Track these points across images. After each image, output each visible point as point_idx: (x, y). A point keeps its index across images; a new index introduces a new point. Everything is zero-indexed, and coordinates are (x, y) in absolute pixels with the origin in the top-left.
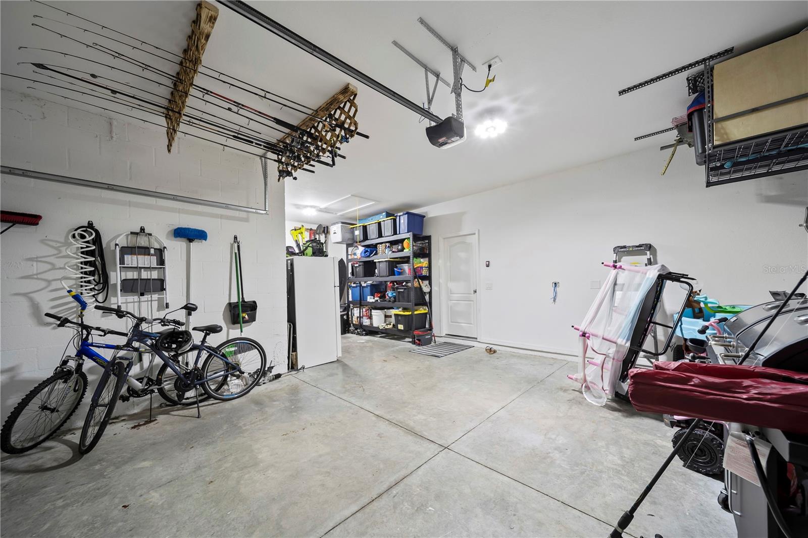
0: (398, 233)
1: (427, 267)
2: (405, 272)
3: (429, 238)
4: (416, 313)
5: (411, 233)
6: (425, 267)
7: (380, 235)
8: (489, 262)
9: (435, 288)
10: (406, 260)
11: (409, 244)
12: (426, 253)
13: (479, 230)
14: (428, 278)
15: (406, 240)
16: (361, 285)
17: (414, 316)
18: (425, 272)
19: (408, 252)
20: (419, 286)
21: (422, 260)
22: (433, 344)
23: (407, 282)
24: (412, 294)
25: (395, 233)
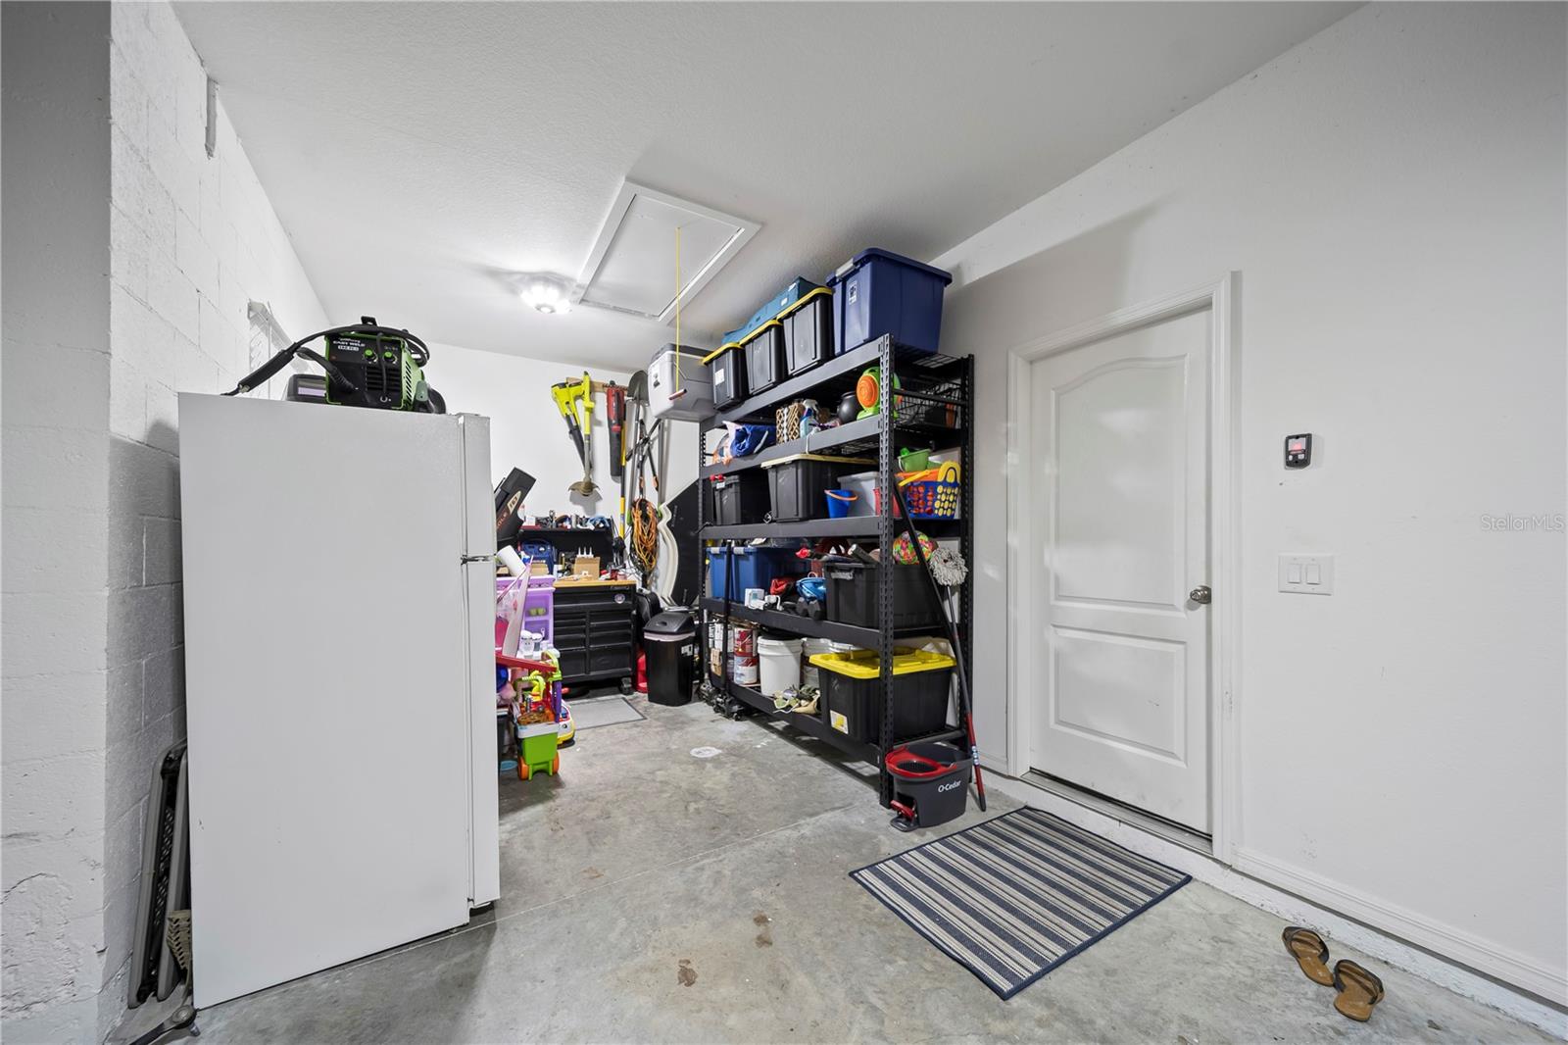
0: (838, 349)
1: (954, 485)
2: (868, 506)
3: (964, 368)
4: (901, 668)
5: (884, 340)
6: (945, 483)
7: (783, 375)
8: (1308, 437)
9: (986, 570)
10: (865, 454)
11: (874, 388)
12: (954, 430)
13: (1236, 278)
14: (959, 528)
15: (866, 373)
16: (730, 551)
17: (890, 688)
18: (943, 505)
19: (871, 420)
20: (916, 560)
21: (933, 459)
22: (971, 816)
23: (869, 543)
24: (887, 594)
25: (828, 354)
